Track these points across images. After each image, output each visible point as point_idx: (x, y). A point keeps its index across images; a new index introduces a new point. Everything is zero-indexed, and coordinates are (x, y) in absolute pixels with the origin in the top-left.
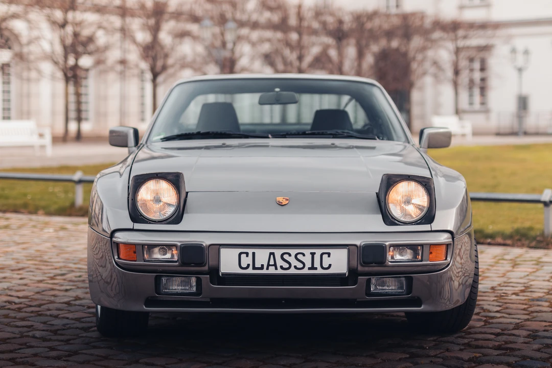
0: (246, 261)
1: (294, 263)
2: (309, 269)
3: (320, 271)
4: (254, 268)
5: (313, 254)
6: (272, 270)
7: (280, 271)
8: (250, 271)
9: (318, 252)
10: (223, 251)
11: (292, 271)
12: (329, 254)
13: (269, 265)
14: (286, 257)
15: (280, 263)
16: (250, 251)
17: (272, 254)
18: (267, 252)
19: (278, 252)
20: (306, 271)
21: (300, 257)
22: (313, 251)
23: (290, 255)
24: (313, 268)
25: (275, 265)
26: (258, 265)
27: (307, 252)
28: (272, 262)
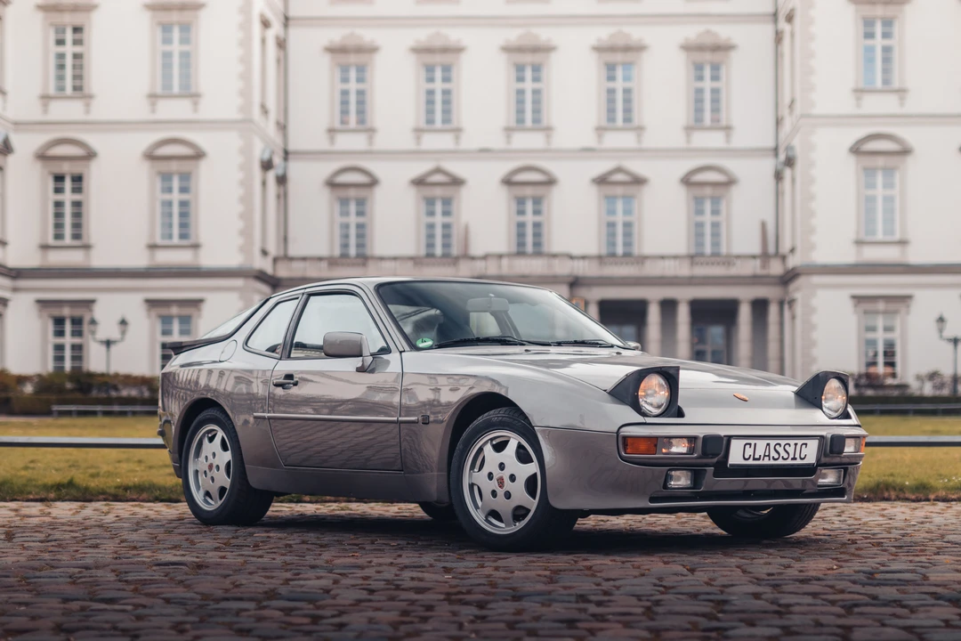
0: (749, 451)
1: (783, 454)
2: (792, 459)
3: (798, 462)
4: (754, 459)
5: (796, 444)
6: (766, 462)
7: (772, 462)
8: (751, 462)
9: (800, 442)
10: (734, 443)
11: (780, 462)
12: (806, 444)
13: (765, 456)
14: (777, 447)
15: (773, 454)
16: (753, 442)
17: (768, 444)
18: (765, 442)
19: (773, 443)
20: (789, 462)
21: (787, 447)
22: (796, 441)
23: (780, 445)
24: (794, 459)
25: (769, 456)
26: (757, 456)
27: (792, 442)
28: (767, 454)
